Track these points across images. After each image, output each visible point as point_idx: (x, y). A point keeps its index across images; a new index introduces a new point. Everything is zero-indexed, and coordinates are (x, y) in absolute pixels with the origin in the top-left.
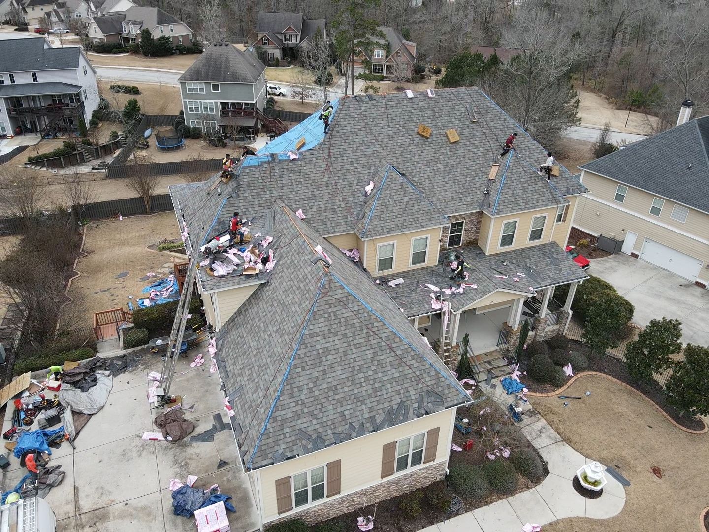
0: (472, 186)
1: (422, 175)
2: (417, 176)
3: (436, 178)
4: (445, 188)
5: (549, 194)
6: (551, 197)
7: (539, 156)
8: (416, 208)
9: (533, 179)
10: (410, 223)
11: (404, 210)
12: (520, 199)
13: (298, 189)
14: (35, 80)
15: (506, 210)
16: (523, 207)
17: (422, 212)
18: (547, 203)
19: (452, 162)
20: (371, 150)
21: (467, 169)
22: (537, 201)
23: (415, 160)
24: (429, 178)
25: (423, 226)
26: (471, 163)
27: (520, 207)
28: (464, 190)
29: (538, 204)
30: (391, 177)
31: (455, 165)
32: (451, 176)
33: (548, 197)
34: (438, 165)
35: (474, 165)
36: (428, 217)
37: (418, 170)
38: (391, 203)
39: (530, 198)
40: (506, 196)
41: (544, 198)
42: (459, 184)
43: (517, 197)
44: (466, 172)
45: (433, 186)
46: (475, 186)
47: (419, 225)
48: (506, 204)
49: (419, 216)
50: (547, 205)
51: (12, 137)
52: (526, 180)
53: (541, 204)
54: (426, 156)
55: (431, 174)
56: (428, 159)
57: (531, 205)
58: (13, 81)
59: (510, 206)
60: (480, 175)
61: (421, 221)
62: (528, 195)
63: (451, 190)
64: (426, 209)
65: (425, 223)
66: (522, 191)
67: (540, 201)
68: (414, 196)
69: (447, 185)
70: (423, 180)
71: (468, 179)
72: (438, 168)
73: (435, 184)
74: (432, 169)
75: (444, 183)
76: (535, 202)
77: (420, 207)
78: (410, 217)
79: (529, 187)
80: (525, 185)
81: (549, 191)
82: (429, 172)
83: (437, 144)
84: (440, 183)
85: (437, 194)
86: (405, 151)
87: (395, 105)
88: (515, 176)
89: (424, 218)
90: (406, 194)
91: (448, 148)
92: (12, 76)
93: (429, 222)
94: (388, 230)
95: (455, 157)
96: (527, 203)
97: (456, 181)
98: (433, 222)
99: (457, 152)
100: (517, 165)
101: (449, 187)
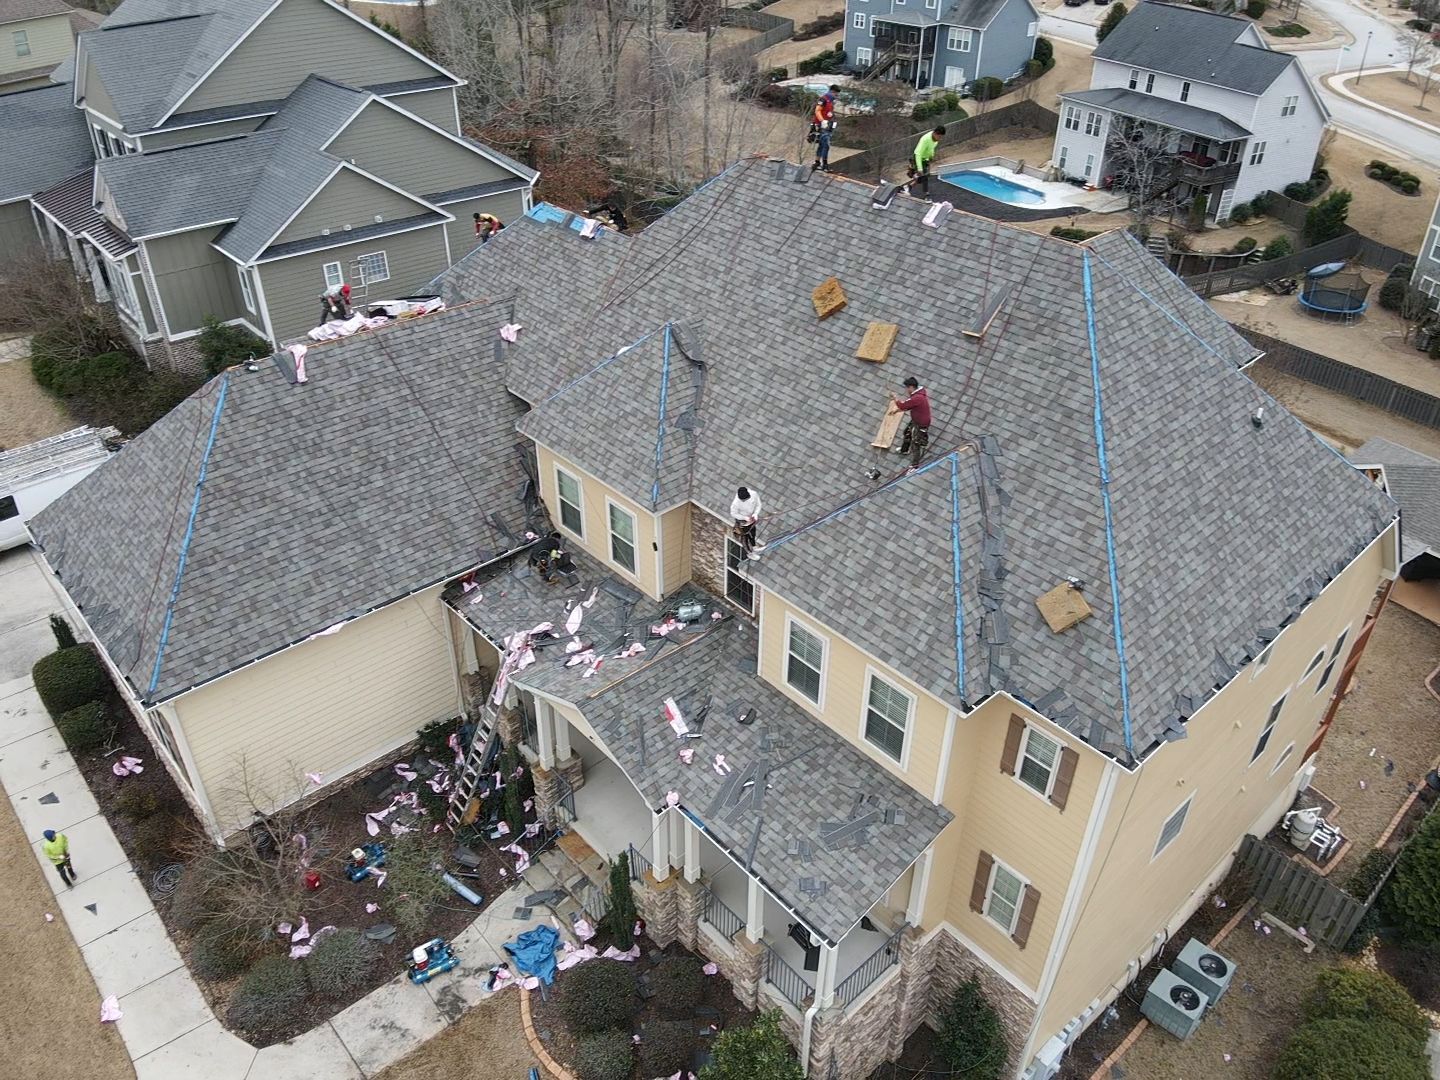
0: (804, 485)
1: (735, 390)
2: (726, 385)
3: (753, 415)
4: (749, 447)
5: (924, 638)
6: (921, 647)
7: (1065, 538)
8: (630, 434)
9: (923, 565)
10: (594, 455)
11: (610, 424)
12: (834, 584)
13: (548, 290)
14: (1184, 97)
15: (778, 580)
16: (821, 607)
17: (629, 450)
18: (890, 650)
19: (821, 404)
20: (702, 283)
21: (836, 438)
22: (871, 624)
23: (755, 352)
24: (741, 405)
25: (604, 477)
26: (856, 432)
27: (813, 602)
28: (779, 480)
29: (865, 634)
30: (648, 348)
31: (818, 414)
32: (784, 431)
33: (911, 640)
34: (787, 390)
35: (859, 442)
36: (629, 467)
37: (738, 375)
38: (604, 395)
39: (862, 601)
40: (812, 550)
41: (898, 633)
42: (783, 459)
43: (834, 574)
44: (827, 444)
45: (733, 426)
46: (810, 488)
47: (602, 468)
48: (790, 567)
49: (619, 453)
50: (885, 656)
51: (1092, 189)
52: (902, 553)
53: (874, 640)
54: (783, 357)
55: (752, 399)
56: (781, 364)
57: (842, 620)
58: (1149, 88)
59: (795, 580)
60: (849, 472)
61: (611, 466)
62: (863, 591)
63: (757, 459)
64: (642, 450)
65: (614, 476)
66: (860, 570)
67: (879, 632)
68: (647, 411)
69: (761, 445)
70: (728, 402)
71: (812, 461)
72: (781, 396)
73: (740, 425)
74: (767, 389)
75: (758, 435)
76: (862, 621)
77: (635, 438)
78: (604, 444)
79: (890, 576)
80: (885, 564)
81: (931, 630)
82: (754, 391)
83: (829, 343)
84: (750, 431)
85: (722, 448)
86: (754, 320)
87: (830, 212)
88: (885, 522)
89: (622, 463)
90: (640, 398)
91: (843, 365)
92: (1151, 78)
93: (620, 478)
94: (554, 439)
95: (836, 396)
96: (838, 607)
97: (785, 449)
98: (628, 483)
99: (851, 387)
100: (917, 500)
101: (757, 451)
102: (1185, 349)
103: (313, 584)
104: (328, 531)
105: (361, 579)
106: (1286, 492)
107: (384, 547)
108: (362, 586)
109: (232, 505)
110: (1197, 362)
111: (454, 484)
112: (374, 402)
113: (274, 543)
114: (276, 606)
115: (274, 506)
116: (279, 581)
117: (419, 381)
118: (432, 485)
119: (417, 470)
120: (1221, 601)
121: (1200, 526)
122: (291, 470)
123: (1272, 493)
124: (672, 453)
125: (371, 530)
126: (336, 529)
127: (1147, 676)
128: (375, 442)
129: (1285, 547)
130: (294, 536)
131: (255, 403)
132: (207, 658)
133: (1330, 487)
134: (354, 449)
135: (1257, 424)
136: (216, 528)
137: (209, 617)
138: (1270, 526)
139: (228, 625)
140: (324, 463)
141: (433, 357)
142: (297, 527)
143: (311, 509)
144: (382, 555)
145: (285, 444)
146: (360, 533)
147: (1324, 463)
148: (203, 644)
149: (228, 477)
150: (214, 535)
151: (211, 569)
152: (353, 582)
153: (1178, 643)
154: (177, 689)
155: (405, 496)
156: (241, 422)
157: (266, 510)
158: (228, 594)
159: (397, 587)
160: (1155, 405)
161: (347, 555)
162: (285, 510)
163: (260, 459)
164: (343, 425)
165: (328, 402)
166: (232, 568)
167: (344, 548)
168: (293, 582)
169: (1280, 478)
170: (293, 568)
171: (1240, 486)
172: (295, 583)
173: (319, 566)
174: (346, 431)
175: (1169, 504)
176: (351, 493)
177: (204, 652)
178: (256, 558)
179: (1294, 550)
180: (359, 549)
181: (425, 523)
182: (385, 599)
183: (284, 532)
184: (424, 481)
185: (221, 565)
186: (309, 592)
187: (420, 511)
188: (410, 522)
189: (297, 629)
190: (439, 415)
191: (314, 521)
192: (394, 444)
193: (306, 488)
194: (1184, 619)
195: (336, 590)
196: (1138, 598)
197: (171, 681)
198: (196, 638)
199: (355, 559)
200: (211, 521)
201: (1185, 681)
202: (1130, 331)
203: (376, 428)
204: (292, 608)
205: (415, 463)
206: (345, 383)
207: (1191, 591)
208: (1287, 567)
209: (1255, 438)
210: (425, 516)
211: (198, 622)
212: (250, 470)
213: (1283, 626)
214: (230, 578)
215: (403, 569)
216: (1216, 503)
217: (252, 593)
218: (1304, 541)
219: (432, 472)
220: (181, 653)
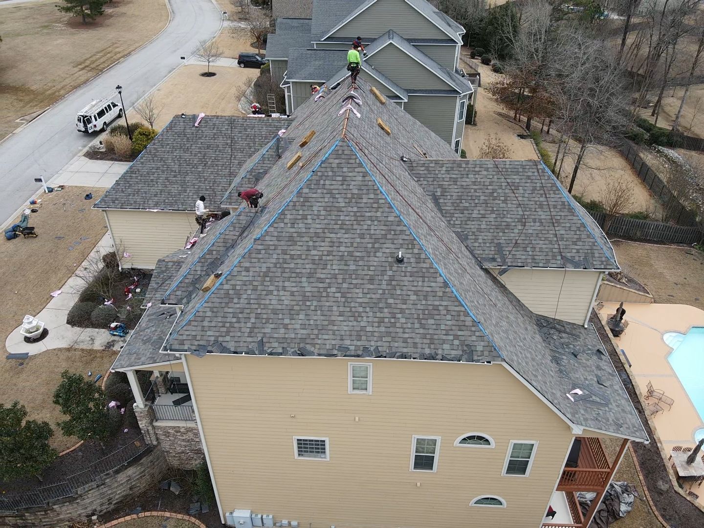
102: (375, 205)
103: (159, 193)
104: (174, 179)
105: (174, 199)
106: (391, 301)
107: (188, 191)
108: (173, 201)
109: (151, 158)
110: (379, 214)
111: (225, 180)
112: (216, 141)
113: (156, 176)
114: (144, 195)
115: (163, 164)
116: (149, 188)
117: (236, 139)
118: (217, 178)
119: (216, 170)
120: (287, 321)
121: (306, 284)
122: (175, 154)
123: (378, 296)
124: (243, 186)
125: (188, 184)
126: (177, 179)
127: (206, 324)
128: (207, 155)
129: (362, 324)
130: (163, 176)
131: (178, 128)
132: (116, 202)
133: (437, 317)
134: (199, 155)
135: (400, 261)
136: (142, 163)
137: (124, 190)
138: (361, 309)
139: (127, 195)
140: (187, 156)
141: (247, 133)
142: (166, 173)
143: (173, 169)
144: (186, 194)
145: (179, 145)
146: (184, 184)
147: (445, 303)
148: (118, 197)
149: (155, 149)
150: (140, 165)
151: (134, 175)
152: (171, 199)
153: (239, 322)
154: (103, 206)
155: (206, 177)
156: (170, 133)
157: (160, 164)
158: (133, 185)
159: (184, 207)
160: (326, 222)
161: (175, 189)
162: (166, 166)
163: (169, 147)
164: (201, 146)
165: (200, 136)
166: (139, 178)
167: (176, 186)
168: (153, 190)
169: (393, 292)
170: (156, 186)
171: (354, 282)
172: (154, 191)
173: (164, 188)
174: (200, 148)
175: (292, 266)
176: (188, 169)
177: (117, 199)
178: (148, 178)
179: (369, 329)
180: (180, 189)
181: (207, 190)
182: (177, 209)
183: (161, 173)
184: (216, 175)
185: (137, 175)
186: (155, 195)
187: (207, 185)
188: (202, 187)
189: (146, 205)
190: (235, 154)
191: (172, 173)
192: (213, 158)
193: (176, 162)
194: (253, 315)
195: (164, 199)
196: (231, 292)
197: (103, 203)
198: (117, 194)
199: (176, 191)
200: (142, 160)
201: (228, 338)
202: (340, 183)
203: (211, 151)
204: (148, 198)
205: (217, 168)
206: (210, 131)
207: (271, 307)
208: (354, 333)
209: (391, 267)
210: (208, 187)
211: (120, 190)
212: (163, 149)
213: (319, 355)
214: (137, 180)
215: (190, 202)
216: (328, 281)
217: (140, 188)
218: (383, 329)
219: (220, 173)
220: (110, 196)
